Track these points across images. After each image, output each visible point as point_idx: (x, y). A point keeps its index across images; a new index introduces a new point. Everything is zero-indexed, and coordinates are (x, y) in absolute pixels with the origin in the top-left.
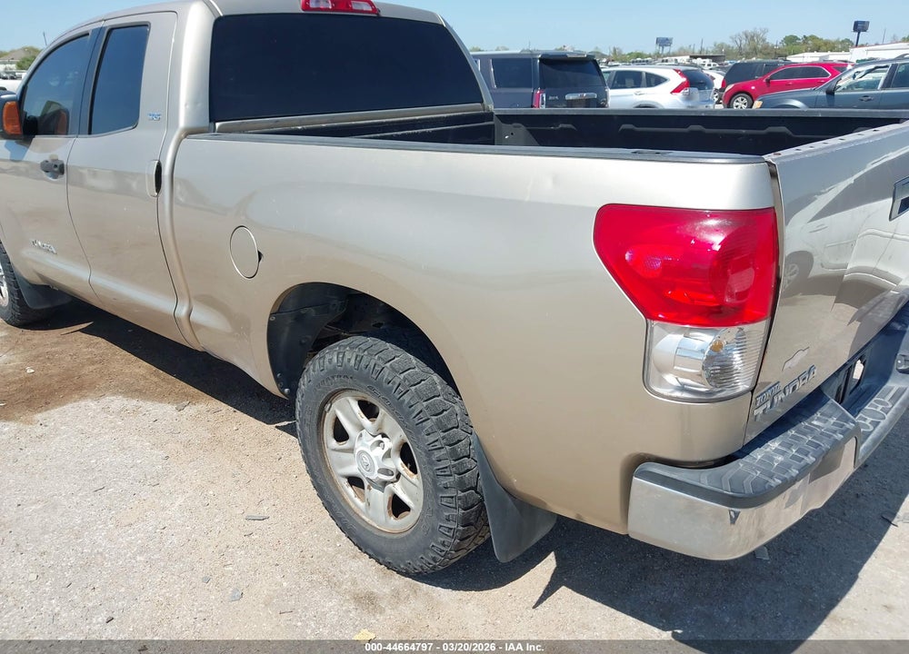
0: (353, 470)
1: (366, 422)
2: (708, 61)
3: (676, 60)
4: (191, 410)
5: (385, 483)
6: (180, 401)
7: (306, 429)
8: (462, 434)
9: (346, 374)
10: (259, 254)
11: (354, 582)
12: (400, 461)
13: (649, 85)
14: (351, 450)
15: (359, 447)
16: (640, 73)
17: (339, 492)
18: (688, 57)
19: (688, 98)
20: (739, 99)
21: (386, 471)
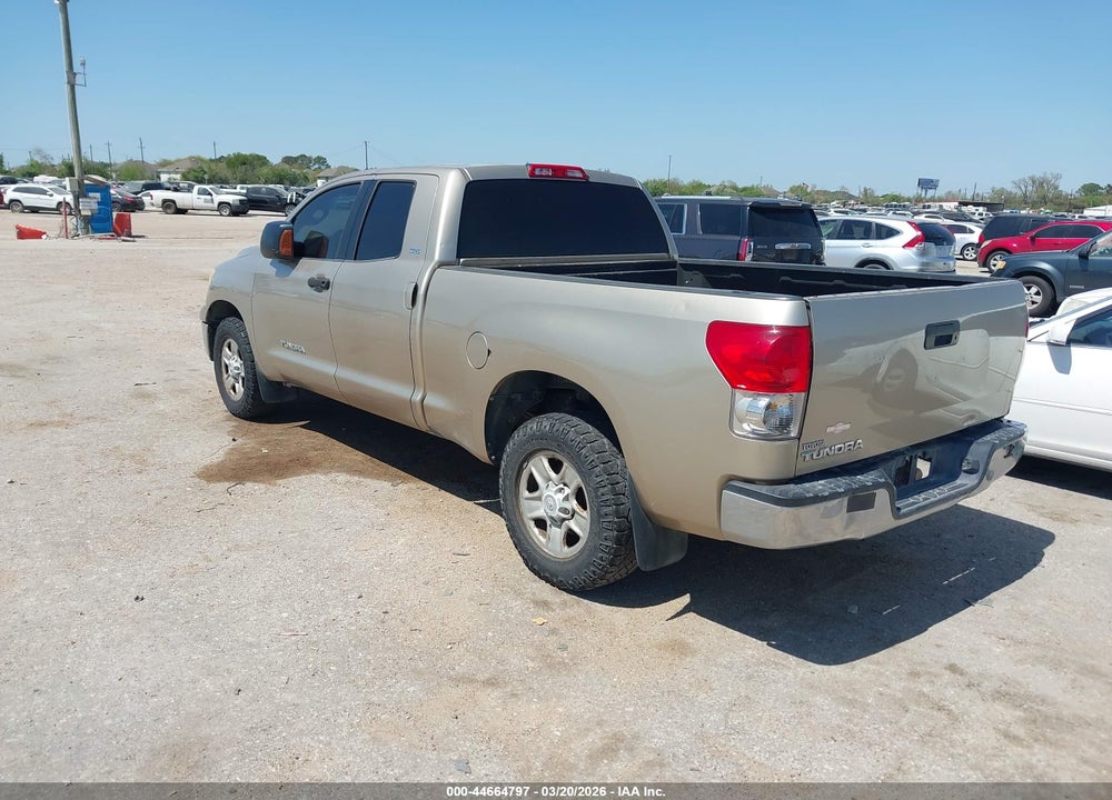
0: (540, 513)
1: (553, 474)
2: (981, 209)
3: (941, 206)
4: (403, 487)
5: (564, 520)
6: (393, 479)
7: (507, 482)
8: (620, 479)
9: (542, 437)
10: (489, 352)
11: (534, 594)
12: (575, 502)
13: (879, 237)
14: (539, 498)
15: (546, 493)
16: (870, 223)
17: (528, 532)
18: (957, 204)
19: (923, 253)
20: (998, 257)
21: (564, 510)
